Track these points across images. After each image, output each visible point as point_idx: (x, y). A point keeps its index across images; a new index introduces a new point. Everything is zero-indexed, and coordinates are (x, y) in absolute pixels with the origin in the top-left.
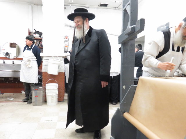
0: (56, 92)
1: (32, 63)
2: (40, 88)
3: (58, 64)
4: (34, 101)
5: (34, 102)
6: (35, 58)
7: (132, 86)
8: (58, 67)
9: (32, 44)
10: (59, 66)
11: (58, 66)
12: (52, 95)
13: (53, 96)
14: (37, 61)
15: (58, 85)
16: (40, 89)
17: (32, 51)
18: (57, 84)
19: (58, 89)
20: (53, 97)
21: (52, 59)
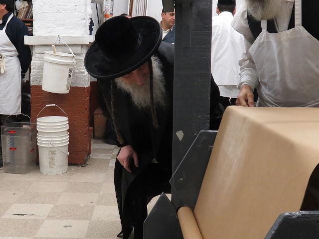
0: (63, 140)
1: (6, 63)
2: (24, 126)
3: (68, 65)
4: (8, 161)
5: (7, 164)
6: (14, 48)
7: (202, 131)
8: (68, 74)
9: (6, 12)
10: (70, 71)
11: (67, 69)
12: (50, 146)
13: (53, 150)
14: (18, 56)
15: (69, 120)
16: (24, 129)
17: (6, 31)
18: (66, 119)
19: (68, 130)
20: (53, 153)
21: (52, 52)
